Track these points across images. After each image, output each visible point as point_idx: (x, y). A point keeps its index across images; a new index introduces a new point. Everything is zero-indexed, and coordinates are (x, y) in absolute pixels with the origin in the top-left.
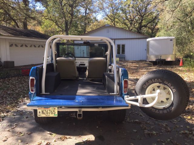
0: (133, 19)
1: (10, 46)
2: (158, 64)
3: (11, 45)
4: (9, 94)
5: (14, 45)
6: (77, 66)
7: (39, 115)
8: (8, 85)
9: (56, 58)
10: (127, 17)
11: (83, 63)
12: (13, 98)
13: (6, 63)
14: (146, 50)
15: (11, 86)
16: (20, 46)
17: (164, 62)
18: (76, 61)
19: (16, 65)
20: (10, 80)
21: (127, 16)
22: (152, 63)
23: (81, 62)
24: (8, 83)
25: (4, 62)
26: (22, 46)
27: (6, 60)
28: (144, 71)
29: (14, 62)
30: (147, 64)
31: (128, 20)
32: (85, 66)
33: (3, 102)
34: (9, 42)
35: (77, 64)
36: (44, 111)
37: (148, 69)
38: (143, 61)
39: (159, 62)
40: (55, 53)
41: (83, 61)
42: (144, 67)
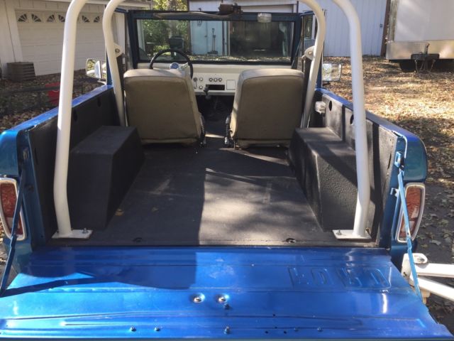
1: (20, 20)
3: (22, 19)
5: (29, 17)
6: (197, 90)
11: (218, 83)
13: (14, 66)
14: (381, 26)
16: (45, 20)
18: (195, 75)
19: (38, 72)
22: (397, 64)
23: (210, 80)
25: (8, 64)
26: (52, 18)
27: (12, 61)
28: (383, 91)
29: (32, 64)
30: (384, 66)
32: (226, 91)
34: (16, 10)
35: (199, 83)
37: (391, 82)
38: (372, 57)
39: (420, 62)
40: (117, 51)
41: (218, 75)
42: (378, 76)
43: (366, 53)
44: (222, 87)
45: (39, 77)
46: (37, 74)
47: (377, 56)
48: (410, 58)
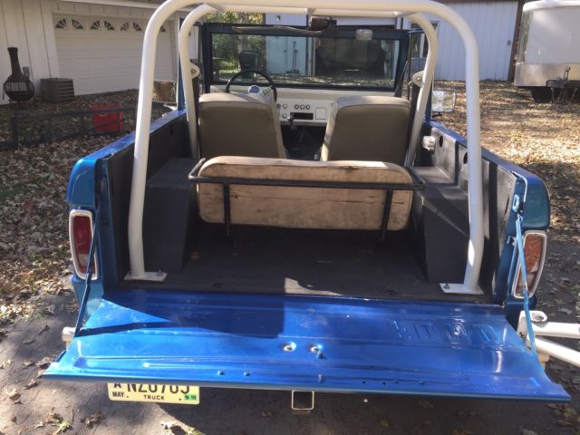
1: (58, 27)
2: (556, 97)
3: (60, 25)
5: (69, 24)
8: (45, 171)
9: (196, 96)
13: (49, 84)
14: (509, 42)
15: (52, 177)
16: (88, 27)
18: (280, 101)
19: (79, 91)
20: (52, 150)
22: (529, 93)
23: (296, 107)
24: (43, 163)
25: (42, 80)
26: (95, 26)
27: (46, 76)
28: (508, 127)
29: (71, 82)
30: (512, 96)
32: (314, 121)
34: (53, 14)
35: (282, 111)
37: (519, 115)
38: (496, 82)
39: (557, 91)
40: (193, 71)
41: (306, 102)
42: (503, 108)
43: (489, 77)
44: (310, 116)
45: (79, 97)
46: (76, 94)
47: (504, 82)
48: (545, 85)
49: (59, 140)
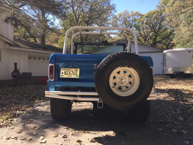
0: (147, 36)
1: (29, 58)
2: (177, 77)
3: (30, 58)
4: (26, 97)
5: (32, 58)
7: (61, 76)
8: (25, 90)
10: (141, 34)
12: (29, 100)
13: (24, 74)
14: (162, 63)
15: (27, 91)
16: (38, 59)
17: (182, 74)
20: (27, 87)
21: (141, 32)
24: (25, 89)
25: (22, 73)
26: (39, 59)
27: (24, 72)
29: (31, 73)
30: (164, 77)
31: (142, 36)
33: (20, 102)
34: (28, 55)
36: (67, 72)
37: (165, 81)
38: (159, 75)
42: (161, 80)
43: (157, 74)
46: (32, 76)
47: (161, 75)
48: (173, 73)
49: (29, 84)
